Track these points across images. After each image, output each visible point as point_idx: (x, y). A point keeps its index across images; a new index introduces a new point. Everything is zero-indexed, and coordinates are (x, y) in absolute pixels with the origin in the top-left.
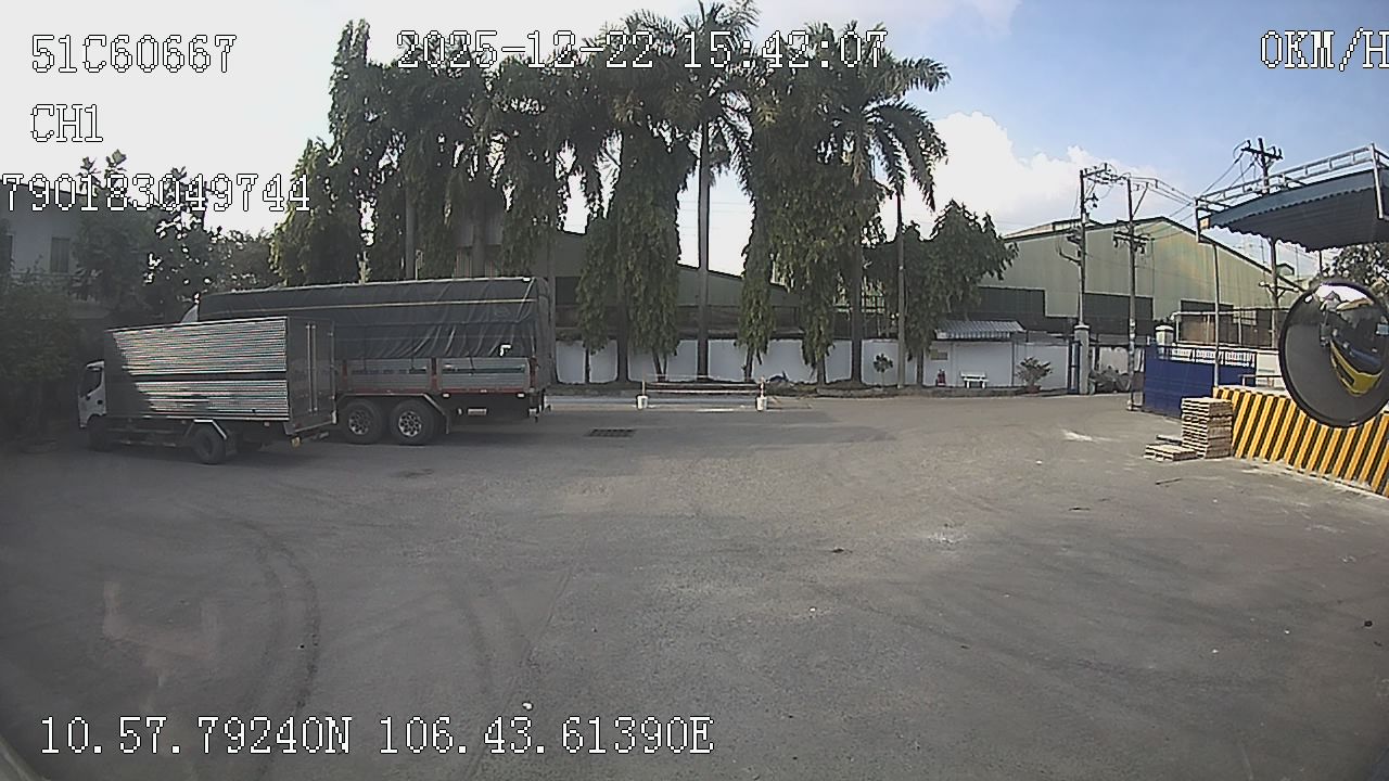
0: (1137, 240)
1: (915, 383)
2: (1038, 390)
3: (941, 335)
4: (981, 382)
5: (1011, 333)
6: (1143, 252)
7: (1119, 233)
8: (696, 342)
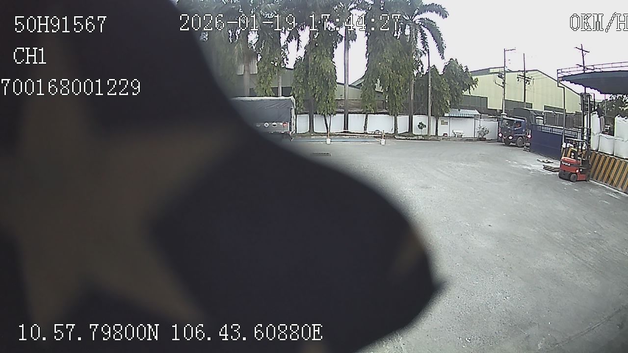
0: (526, 79)
1: (435, 135)
2: (485, 139)
3: (446, 115)
4: (462, 135)
5: (475, 115)
6: (529, 84)
7: (520, 75)
8: (343, 115)
